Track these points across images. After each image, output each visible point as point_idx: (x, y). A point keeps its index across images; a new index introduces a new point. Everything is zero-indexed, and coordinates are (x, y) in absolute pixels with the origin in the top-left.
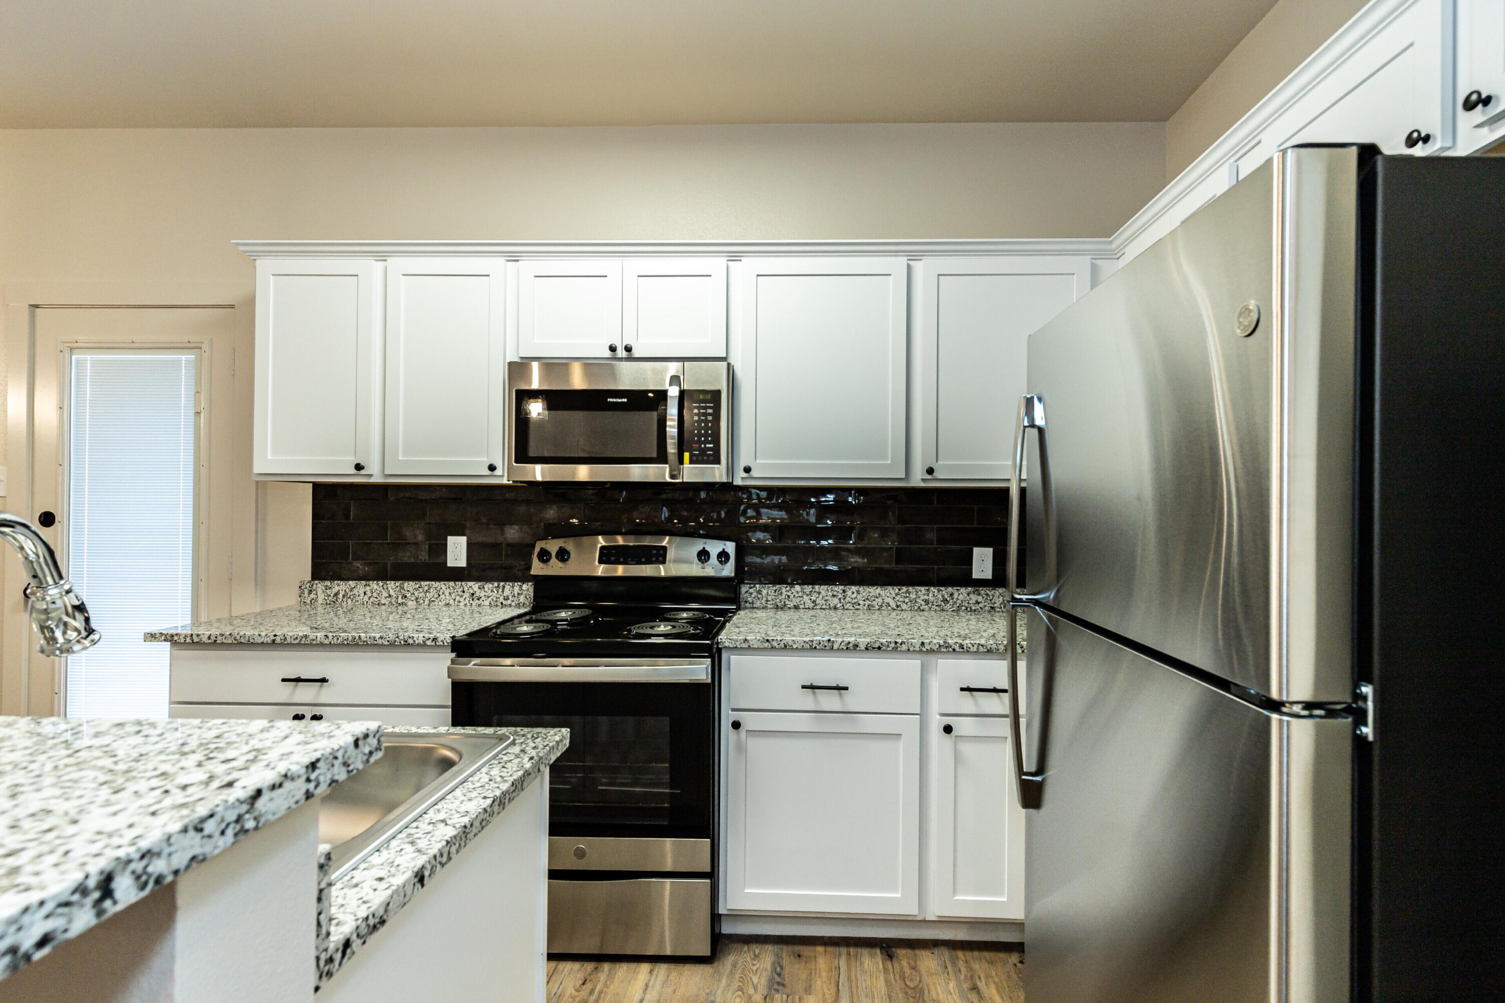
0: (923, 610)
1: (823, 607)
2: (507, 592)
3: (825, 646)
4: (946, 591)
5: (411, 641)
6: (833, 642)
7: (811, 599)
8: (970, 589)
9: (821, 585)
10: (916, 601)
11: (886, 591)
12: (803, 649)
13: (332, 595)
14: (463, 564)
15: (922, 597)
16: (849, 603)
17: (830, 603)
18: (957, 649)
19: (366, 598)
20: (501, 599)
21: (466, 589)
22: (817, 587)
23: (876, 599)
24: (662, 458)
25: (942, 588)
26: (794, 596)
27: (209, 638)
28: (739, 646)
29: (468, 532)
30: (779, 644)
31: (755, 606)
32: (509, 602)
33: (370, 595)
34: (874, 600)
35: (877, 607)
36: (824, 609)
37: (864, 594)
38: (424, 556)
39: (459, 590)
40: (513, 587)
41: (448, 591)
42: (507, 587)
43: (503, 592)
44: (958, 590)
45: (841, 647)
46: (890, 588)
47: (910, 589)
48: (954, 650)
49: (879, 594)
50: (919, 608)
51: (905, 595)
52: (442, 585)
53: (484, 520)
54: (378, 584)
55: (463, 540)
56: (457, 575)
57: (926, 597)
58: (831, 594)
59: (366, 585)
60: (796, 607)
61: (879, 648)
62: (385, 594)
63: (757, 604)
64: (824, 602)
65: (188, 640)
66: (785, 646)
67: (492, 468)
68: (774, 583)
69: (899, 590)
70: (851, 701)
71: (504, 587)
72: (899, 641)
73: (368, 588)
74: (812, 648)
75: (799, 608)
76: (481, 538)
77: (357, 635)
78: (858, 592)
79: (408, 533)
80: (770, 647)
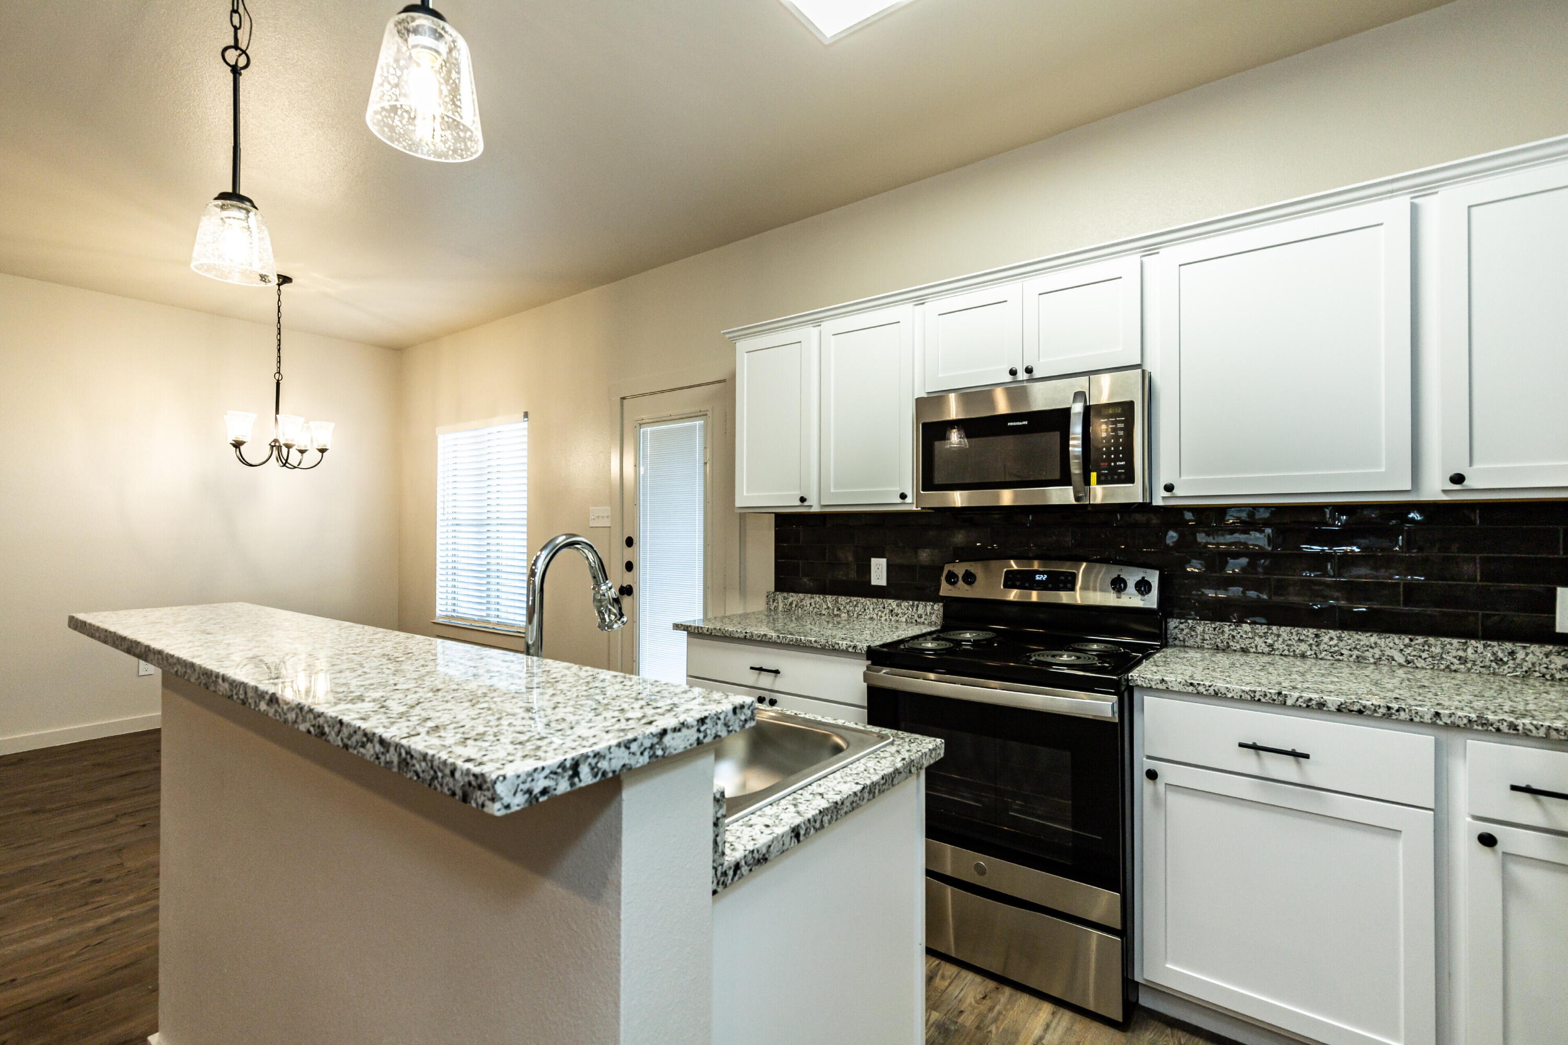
0: (1455, 671)
1: (1284, 653)
2: (921, 611)
3: (1274, 700)
4: (1501, 649)
5: (837, 647)
6: (1286, 696)
7: (1266, 642)
8: (1551, 647)
9: (1280, 625)
10: (1442, 658)
11: (1388, 640)
12: (1241, 699)
13: (788, 604)
14: (883, 582)
15: (1454, 653)
16: (1326, 651)
17: (1295, 648)
18: (1504, 727)
19: (811, 609)
20: (916, 617)
21: (886, 605)
22: (1274, 628)
23: (1370, 650)
24: (1065, 479)
25: (1495, 643)
26: (1241, 636)
27: (708, 631)
28: (1154, 687)
29: (887, 555)
30: (1207, 690)
31: (1186, 644)
32: (922, 620)
33: (814, 606)
34: (1368, 650)
35: (1372, 660)
36: (1286, 656)
37: (1350, 641)
38: (853, 575)
39: (881, 606)
40: (926, 606)
41: (872, 606)
42: (921, 606)
43: (917, 610)
44: (1525, 648)
45: (1298, 703)
46: (1396, 638)
47: (1431, 640)
48: (1498, 730)
49: (1376, 643)
50: (1448, 667)
51: (1421, 647)
52: (867, 601)
53: (901, 544)
54: (819, 597)
55: (883, 561)
56: (878, 593)
57: (1461, 653)
58: (1297, 638)
59: (811, 598)
60: (1245, 651)
61: (1360, 712)
62: (825, 607)
63: (1191, 642)
64: (1286, 648)
65: (696, 631)
66: (1216, 694)
67: (903, 496)
68: (1213, 620)
69: (1411, 640)
70: (1313, 773)
71: (918, 606)
72: (1395, 706)
73: (813, 600)
74: (1253, 700)
75: (1249, 652)
76: (898, 561)
77: (799, 638)
78: (1340, 639)
79: (841, 555)
80: (1195, 692)
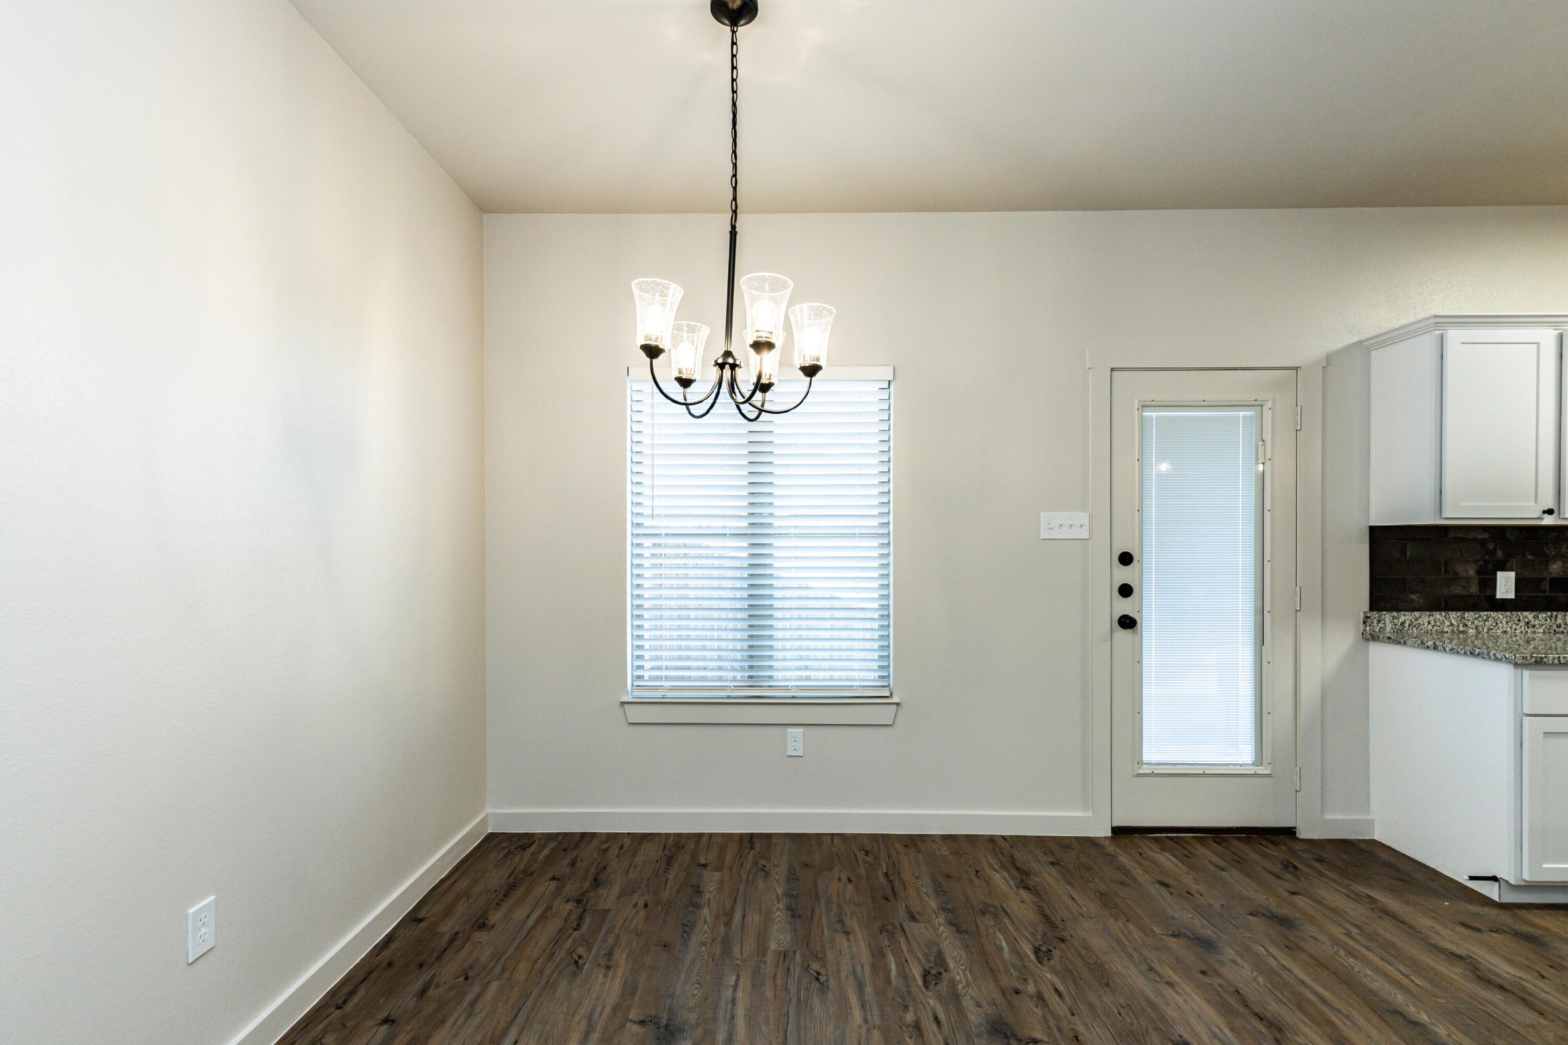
2: (1559, 621)
13: (1399, 624)
14: (1512, 596)
19: (1430, 627)
20: (1554, 626)
21: (1522, 618)
29: (1516, 568)
32: (1561, 629)
33: (1433, 624)
38: (1475, 590)
39: (1516, 620)
41: (1505, 619)
42: (1560, 616)
43: (1556, 620)
52: (1499, 615)
53: (1530, 557)
54: (1441, 615)
55: (1511, 575)
56: (1507, 606)
59: (1429, 616)
62: (1447, 623)
71: (1556, 616)
73: (1432, 618)
76: (1528, 573)
79: (1460, 569)
